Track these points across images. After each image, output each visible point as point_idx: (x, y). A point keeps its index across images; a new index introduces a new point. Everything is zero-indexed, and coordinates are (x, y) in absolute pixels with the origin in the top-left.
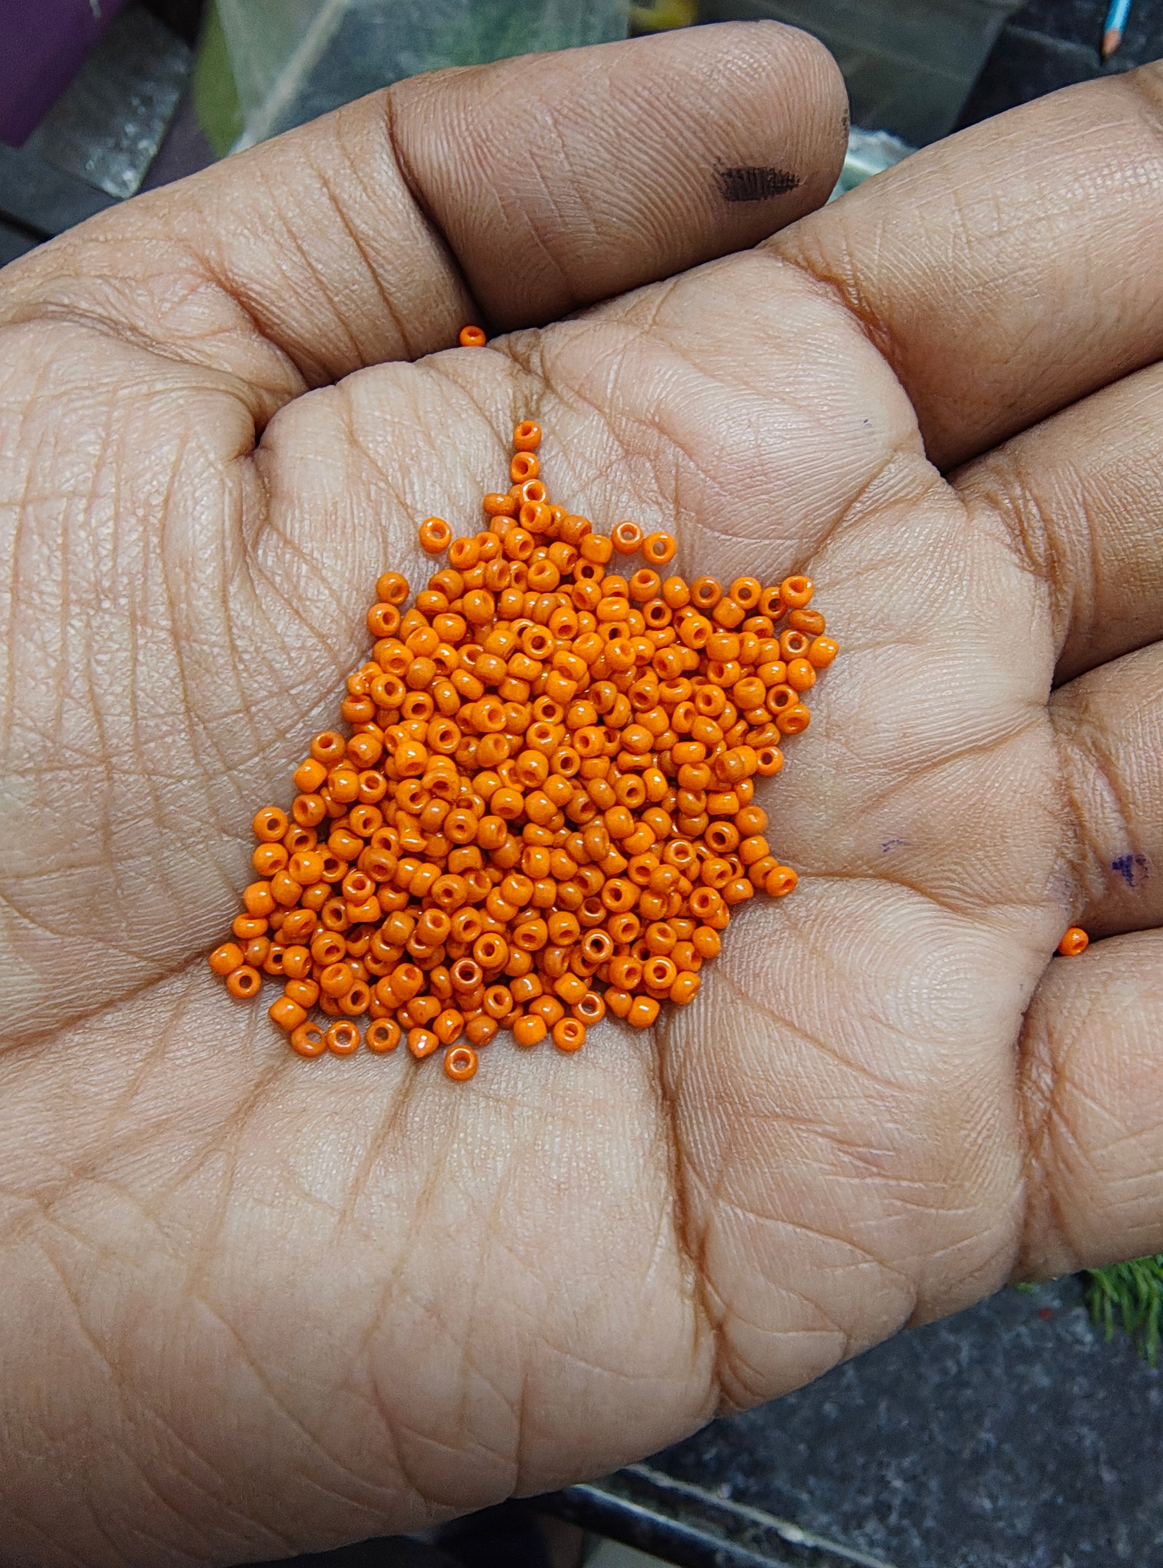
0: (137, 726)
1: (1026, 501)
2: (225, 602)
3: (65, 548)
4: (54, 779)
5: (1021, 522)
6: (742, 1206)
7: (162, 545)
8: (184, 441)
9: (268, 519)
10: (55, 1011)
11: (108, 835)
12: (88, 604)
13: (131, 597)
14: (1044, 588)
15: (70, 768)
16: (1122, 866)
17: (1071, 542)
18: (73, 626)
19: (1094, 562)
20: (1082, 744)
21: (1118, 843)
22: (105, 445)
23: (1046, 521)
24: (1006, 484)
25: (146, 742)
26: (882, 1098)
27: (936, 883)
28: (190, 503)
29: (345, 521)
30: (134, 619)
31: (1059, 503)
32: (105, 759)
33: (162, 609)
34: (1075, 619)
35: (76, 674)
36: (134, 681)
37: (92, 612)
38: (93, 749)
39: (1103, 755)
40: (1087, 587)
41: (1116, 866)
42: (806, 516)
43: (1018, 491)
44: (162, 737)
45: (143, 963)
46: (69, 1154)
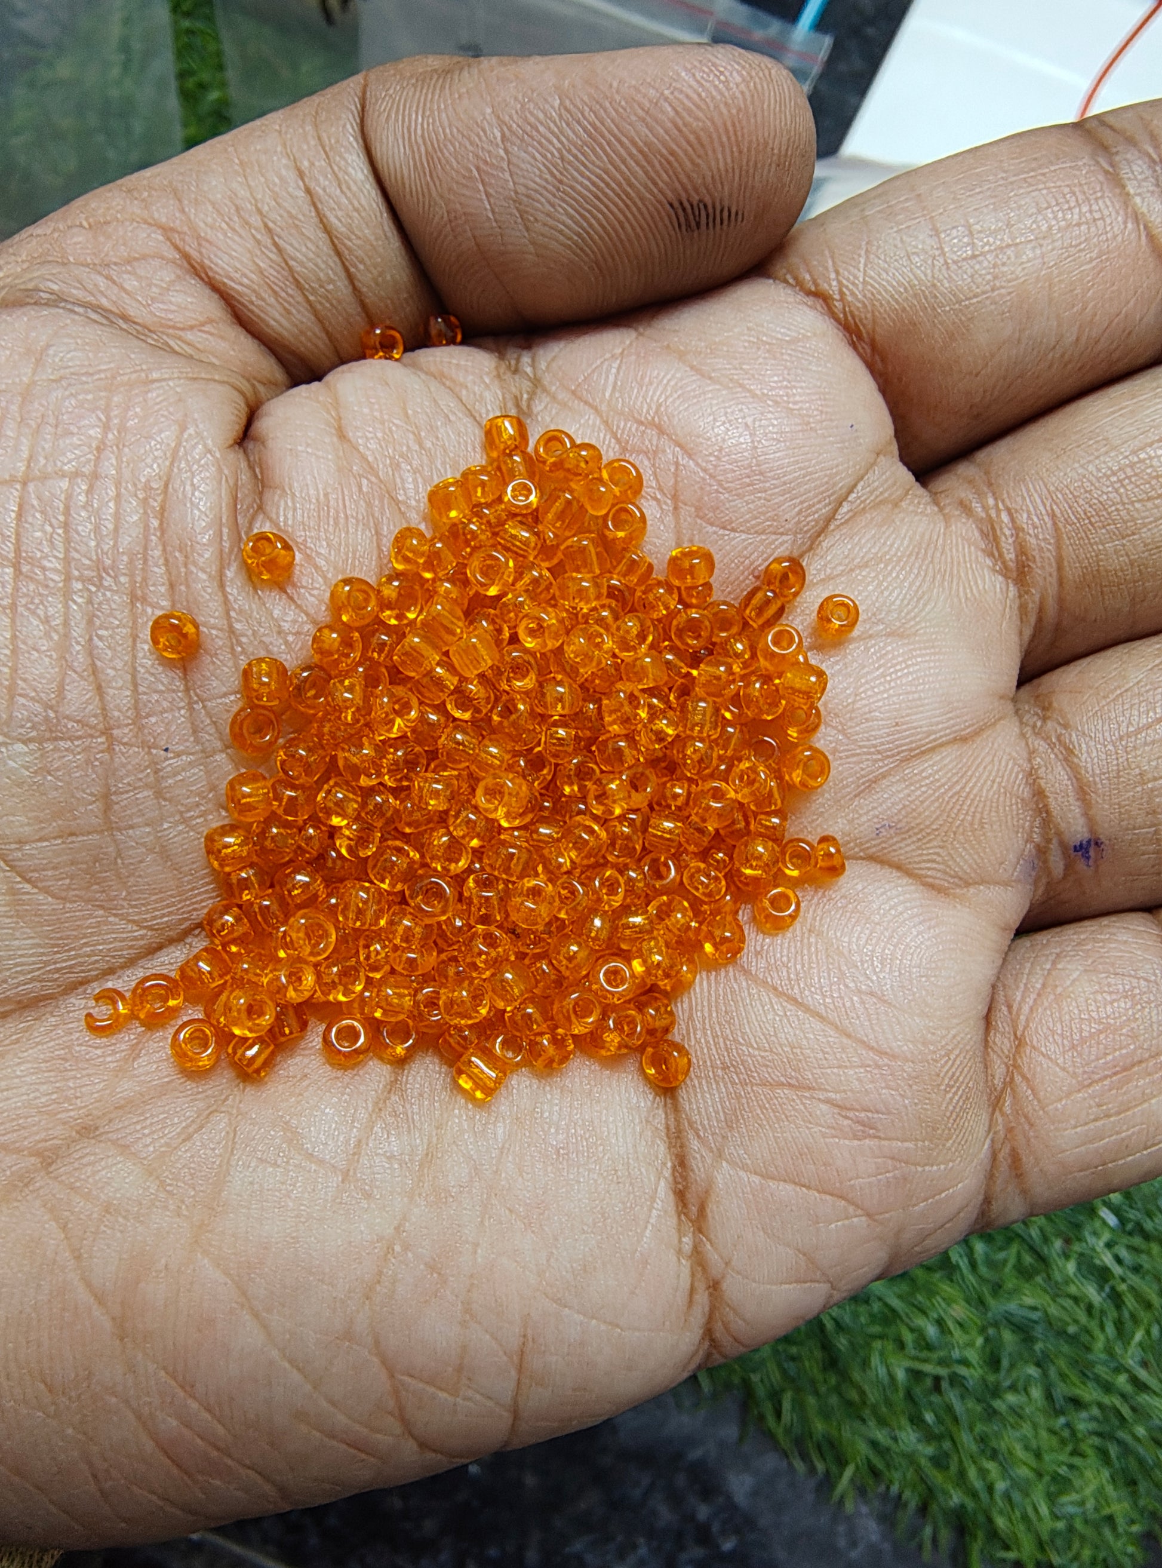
0: (137, 701)
1: (998, 511)
2: (222, 586)
3: (66, 526)
4: (56, 749)
5: (993, 529)
6: (744, 1167)
7: (162, 529)
8: (183, 429)
9: (260, 508)
10: (56, 976)
11: (108, 808)
12: (90, 580)
13: (132, 576)
14: (1013, 591)
15: (71, 739)
16: (1082, 849)
17: (1041, 549)
18: (75, 602)
19: (1060, 568)
20: (1047, 739)
21: (1079, 829)
22: (106, 428)
23: (1017, 529)
24: (980, 495)
25: (148, 716)
26: (879, 1067)
27: (923, 865)
28: (188, 488)
29: (337, 512)
30: (134, 598)
31: (1029, 512)
32: (107, 732)
33: (163, 589)
34: (1040, 620)
35: (78, 648)
36: (134, 657)
37: (93, 589)
38: (93, 721)
39: (1067, 748)
40: (1052, 590)
41: (1076, 849)
42: (800, 512)
43: (991, 501)
44: (162, 713)
45: (141, 932)
46: (72, 1114)
